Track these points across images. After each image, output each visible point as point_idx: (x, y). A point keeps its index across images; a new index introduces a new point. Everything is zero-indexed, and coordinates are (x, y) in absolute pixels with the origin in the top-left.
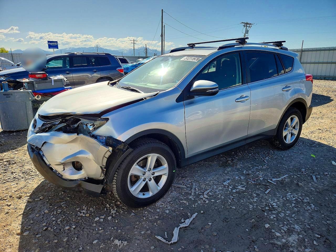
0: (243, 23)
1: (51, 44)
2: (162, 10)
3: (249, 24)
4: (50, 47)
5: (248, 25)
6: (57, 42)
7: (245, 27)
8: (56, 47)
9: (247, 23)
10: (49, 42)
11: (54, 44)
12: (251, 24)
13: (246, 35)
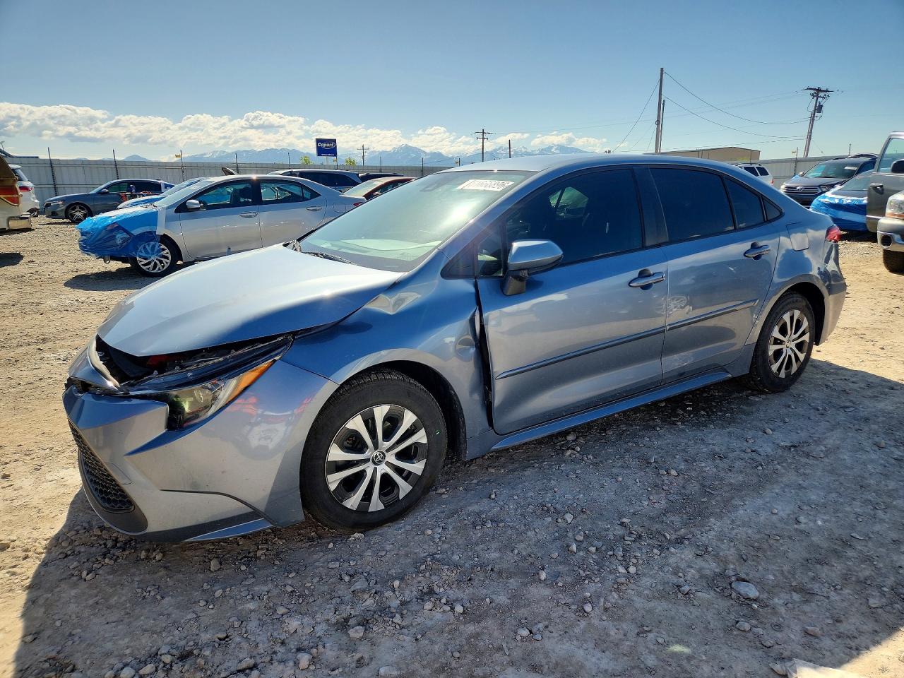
0: (810, 89)
1: (324, 145)
2: (662, 69)
3: (824, 91)
5: (822, 94)
7: (815, 98)
9: (819, 90)
10: (318, 141)
11: (329, 145)
13: (817, 114)
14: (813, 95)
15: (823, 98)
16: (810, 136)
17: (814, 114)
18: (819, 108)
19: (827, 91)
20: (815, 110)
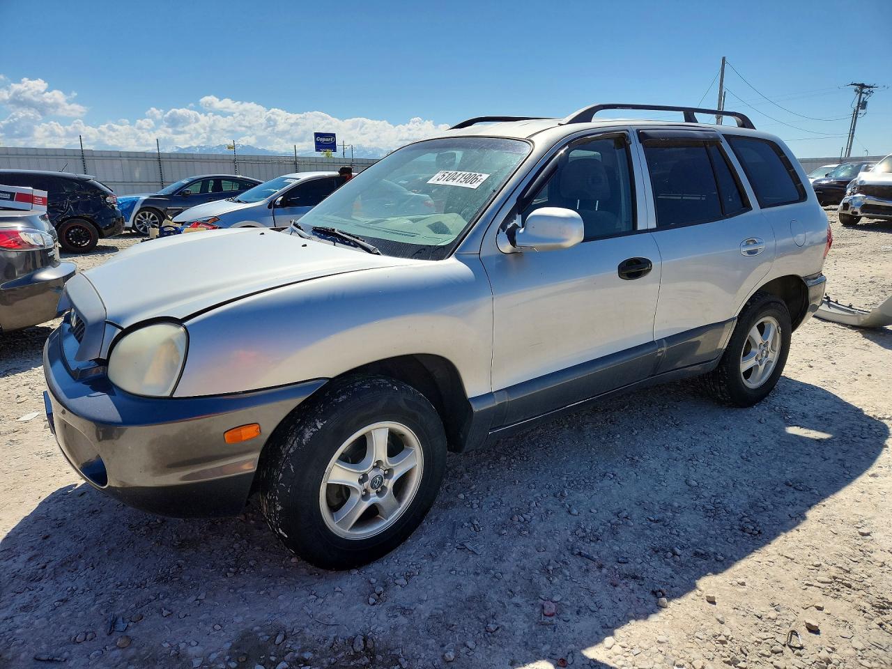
0: (855, 84)
1: (323, 140)
2: (724, 59)
3: (867, 87)
4: (319, 146)
5: (865, 90)
6: (333, 135)
7: (859, 94)
8: (333, 146)
9: (862, 86)
10: (317, 135)
11: (327, 140)
13: (860, 111)
14: (856, 90)
15: (867, 94)
16: (853, 133)
17: (858, 111)
18: (863, 105)
19: (872, 87)
20: (858, 106)
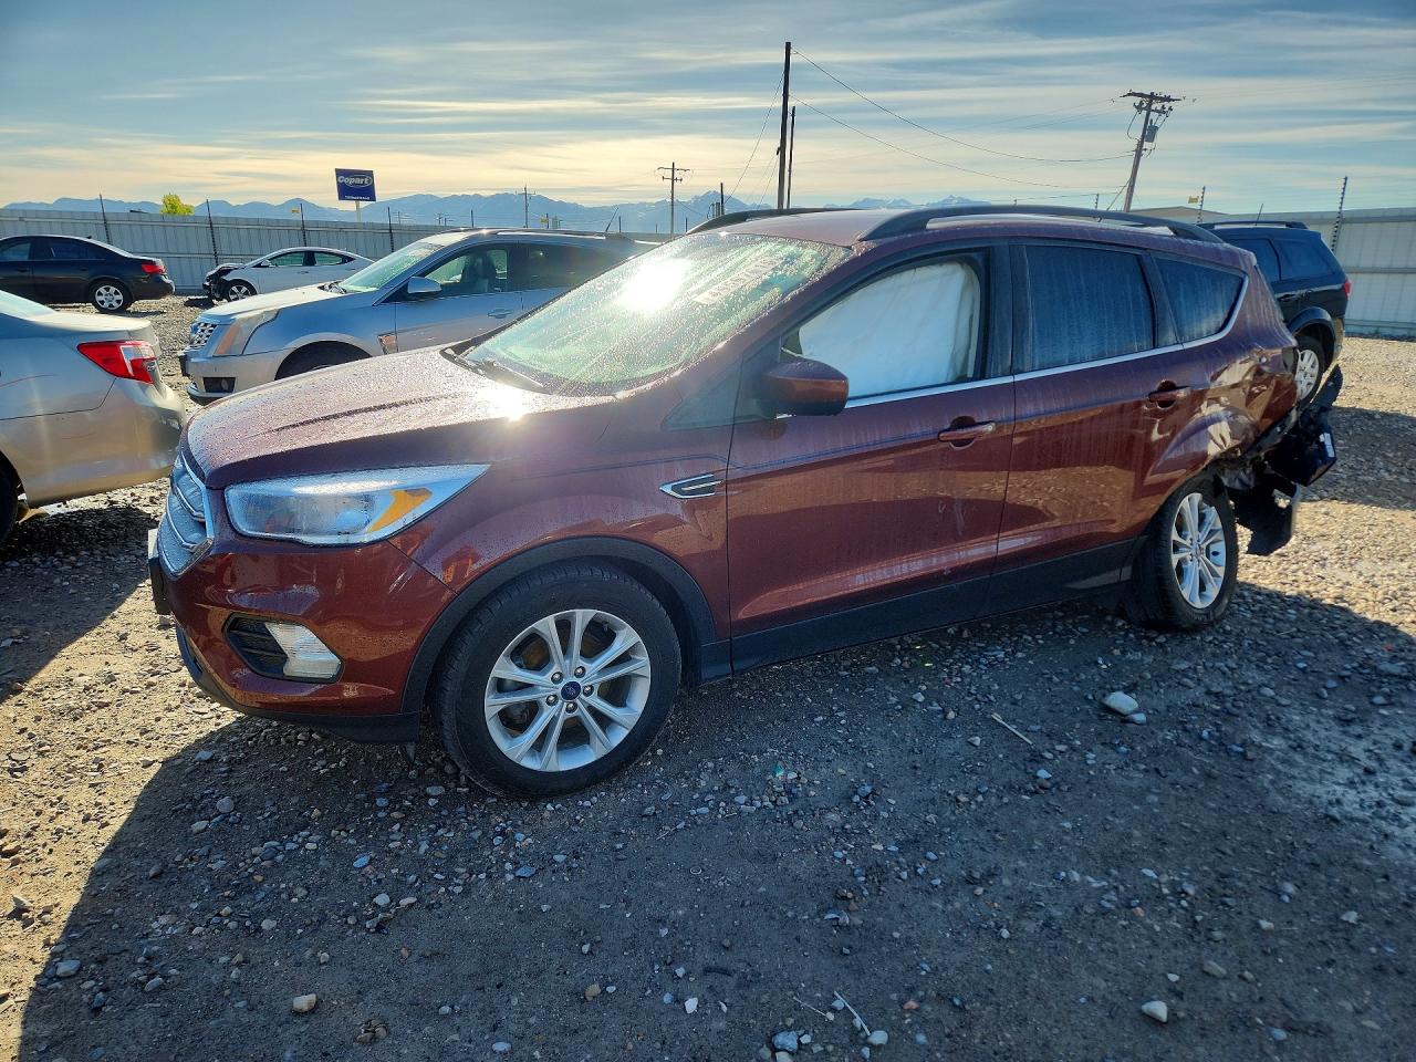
0: (1134, 94)
2: (788, 46)
3: (1163, 99)
5: (1157, 105)
7: (1144, 113)
9: (1152, 97)
10: (339, 172)
11: (360, 181)
12: (1168, 99)
13: (1146, 145)
14: (1139, 108)
15: (1160, 112)
17: (1141, 146)
18: (1149, 132)
20: (1143, 136)
